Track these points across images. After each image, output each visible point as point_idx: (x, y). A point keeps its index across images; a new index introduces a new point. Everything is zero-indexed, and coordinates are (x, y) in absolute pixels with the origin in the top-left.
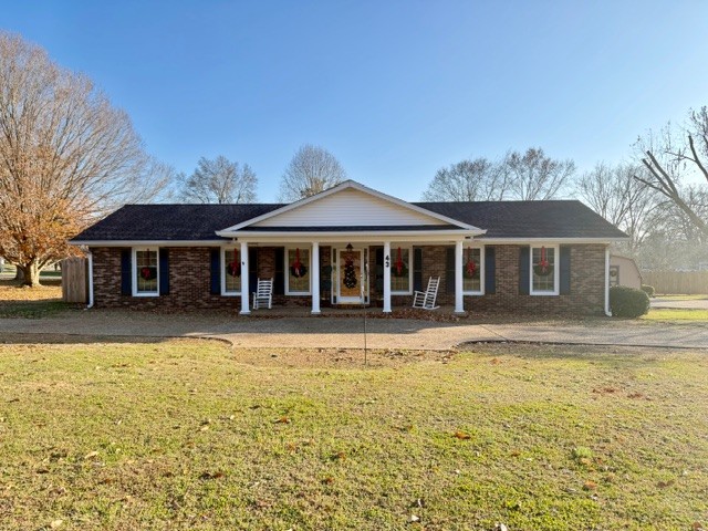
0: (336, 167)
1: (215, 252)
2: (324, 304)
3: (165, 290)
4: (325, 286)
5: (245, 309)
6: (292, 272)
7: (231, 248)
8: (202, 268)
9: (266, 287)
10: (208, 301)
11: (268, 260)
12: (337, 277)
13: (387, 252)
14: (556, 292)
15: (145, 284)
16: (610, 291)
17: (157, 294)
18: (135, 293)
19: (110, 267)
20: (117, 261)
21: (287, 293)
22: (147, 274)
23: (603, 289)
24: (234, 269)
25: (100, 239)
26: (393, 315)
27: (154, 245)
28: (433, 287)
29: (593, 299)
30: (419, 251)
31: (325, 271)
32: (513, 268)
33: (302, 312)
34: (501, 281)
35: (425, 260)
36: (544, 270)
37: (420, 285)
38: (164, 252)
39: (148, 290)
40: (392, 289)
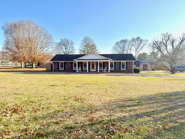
0: (92, 41)
1: (72, 63)
2: (89, 71)
3: (65, 68)
4: (89, 68)
5: (77, 72)
6: (84, 66)
7: (75, 62)
8: (70, 65)
9: (80, 68)
10: (71, 71)
11: (80, 64)
12: (91, 67)
13: (98, 63)
14: (125, 69)
15: (61, 68)
16: (134, 69)
17: (63, 69)
18: (60, 69)
19: (56, 65)
20: (57, 64)
21: (83, 69)
22: (62, 66)
23: (132, 69)
24: (75, 65)
25: (55, 61)
26: (99, 72)
27: (63, 62)
28: (106, 68)
29: (131, 70)
30: (104, 63)
31: (89, 66)
32: (118, 65)
33: (86, 72)
34: (116, 68)
35: (105, 64)
36: (123, 66)
37: (104, 68)
38: (64, 63)
39: (62, 69)
40: (99, 69)
